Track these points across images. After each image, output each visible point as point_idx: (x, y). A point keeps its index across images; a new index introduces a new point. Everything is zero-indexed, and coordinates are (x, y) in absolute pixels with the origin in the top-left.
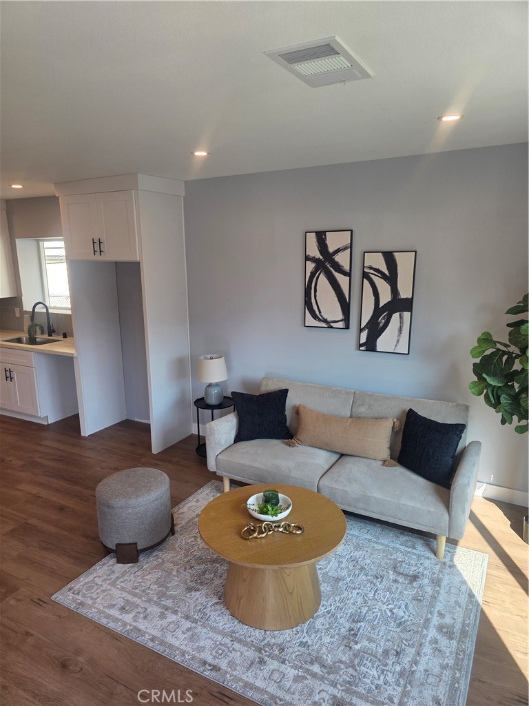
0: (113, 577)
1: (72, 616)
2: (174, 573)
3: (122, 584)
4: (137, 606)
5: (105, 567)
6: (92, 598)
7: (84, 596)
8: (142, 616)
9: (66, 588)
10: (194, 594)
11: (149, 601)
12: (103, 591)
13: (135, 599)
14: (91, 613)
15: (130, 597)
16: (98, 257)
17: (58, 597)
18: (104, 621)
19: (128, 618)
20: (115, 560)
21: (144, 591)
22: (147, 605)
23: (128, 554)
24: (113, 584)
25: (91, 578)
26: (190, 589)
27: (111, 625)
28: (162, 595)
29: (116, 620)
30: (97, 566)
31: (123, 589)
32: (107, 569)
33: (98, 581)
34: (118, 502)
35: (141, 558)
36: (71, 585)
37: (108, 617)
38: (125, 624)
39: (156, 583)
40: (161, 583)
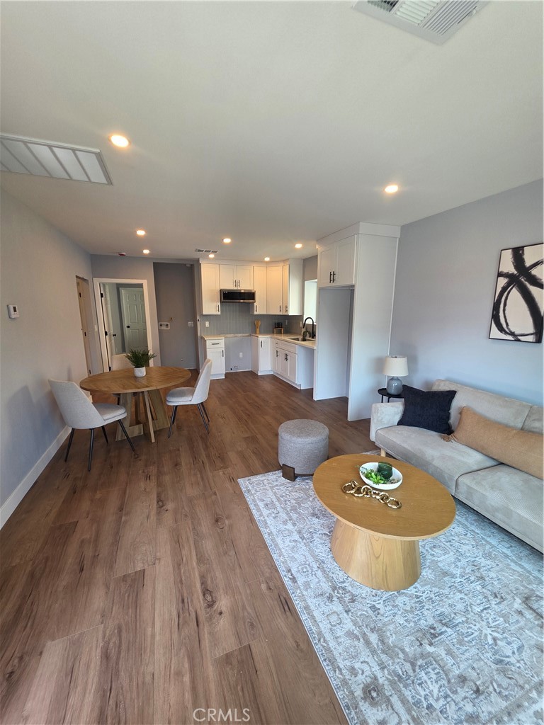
0: (275, 483)
1: (239, 495)
2: (311, 499)
3: (277, 491)
4: (275, 508)
5: (275, 476)
6: (256, 490)
7: (253, 487)
8: (273, 515)
9: (247, 478)
10: (314, 519)
11: (284, 509)
12: (264, 489)
13: (277, 503)
14: (249, 498)
15: (275, 500)
17: (241, 481)
18: (252, 507)
19: (266, 512)
20: (281, 474)
21: (285, 501)
22: (280, 510)
23: (290, 474)
24: (272, 488)
25: (264, 478)
26: (314, 515)
27: (254, 512)
28: (294, 509)
29: (259, 510)
30: (271, 474)
31: (275, 494)
32: (276, 477)
33: (266, 482)
35: (298, 480)
36: (251, 478)
37: (256, 505)
38: (261, 515)
39: (295, 500)
40: (299, 502)
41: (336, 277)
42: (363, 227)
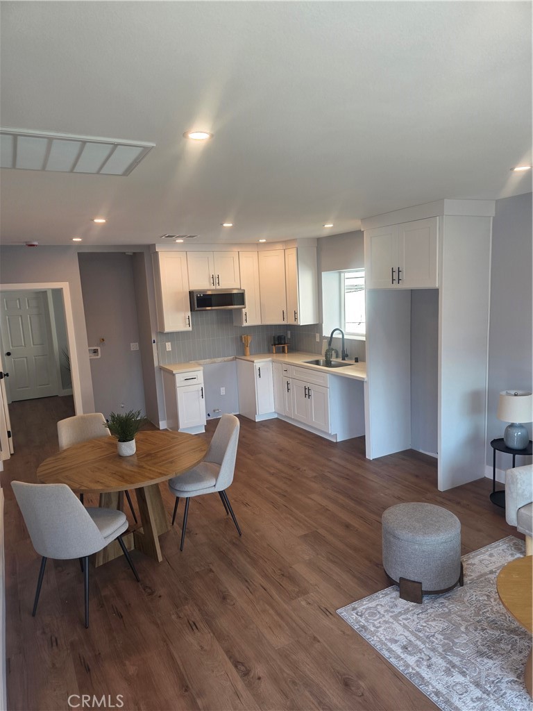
0: (397, 610)
1: (354, 637)
2: (463, 629)
3: (404, 621)
4: (421, 651)
5: (388, 598)
6: (374, 626)
7: (367, 620)
8: (425, 663)
9: (349, 607)
10: (486, 661)
11: (433, 650)
12: (386, 622)
13: (419, 643)
14: (374, 641)
15: (413, 639)
16: (396, 286)
17: (343, 612)
18: (386, 654)
19: (411, 660)
20: (398, 593)
21: (428, 637)
22: (431, 654)
23: (412, 592)
24: (396, 617)
25: (373, 604)
26: (481, 654)
27: (393, 661)
28: (448, 649)
29: (398, 657)
30: (380, 594)
31: (405, 627)
32: (387, 600)
33: (382, 610)
34: (404, 534)
35: (426, 600)
36: (355, 604)
37: (390, 650)
38: (407, 666)
39: (442, 632)
40: (449, 635)
41: (403, 276)
42: (450, 206)
